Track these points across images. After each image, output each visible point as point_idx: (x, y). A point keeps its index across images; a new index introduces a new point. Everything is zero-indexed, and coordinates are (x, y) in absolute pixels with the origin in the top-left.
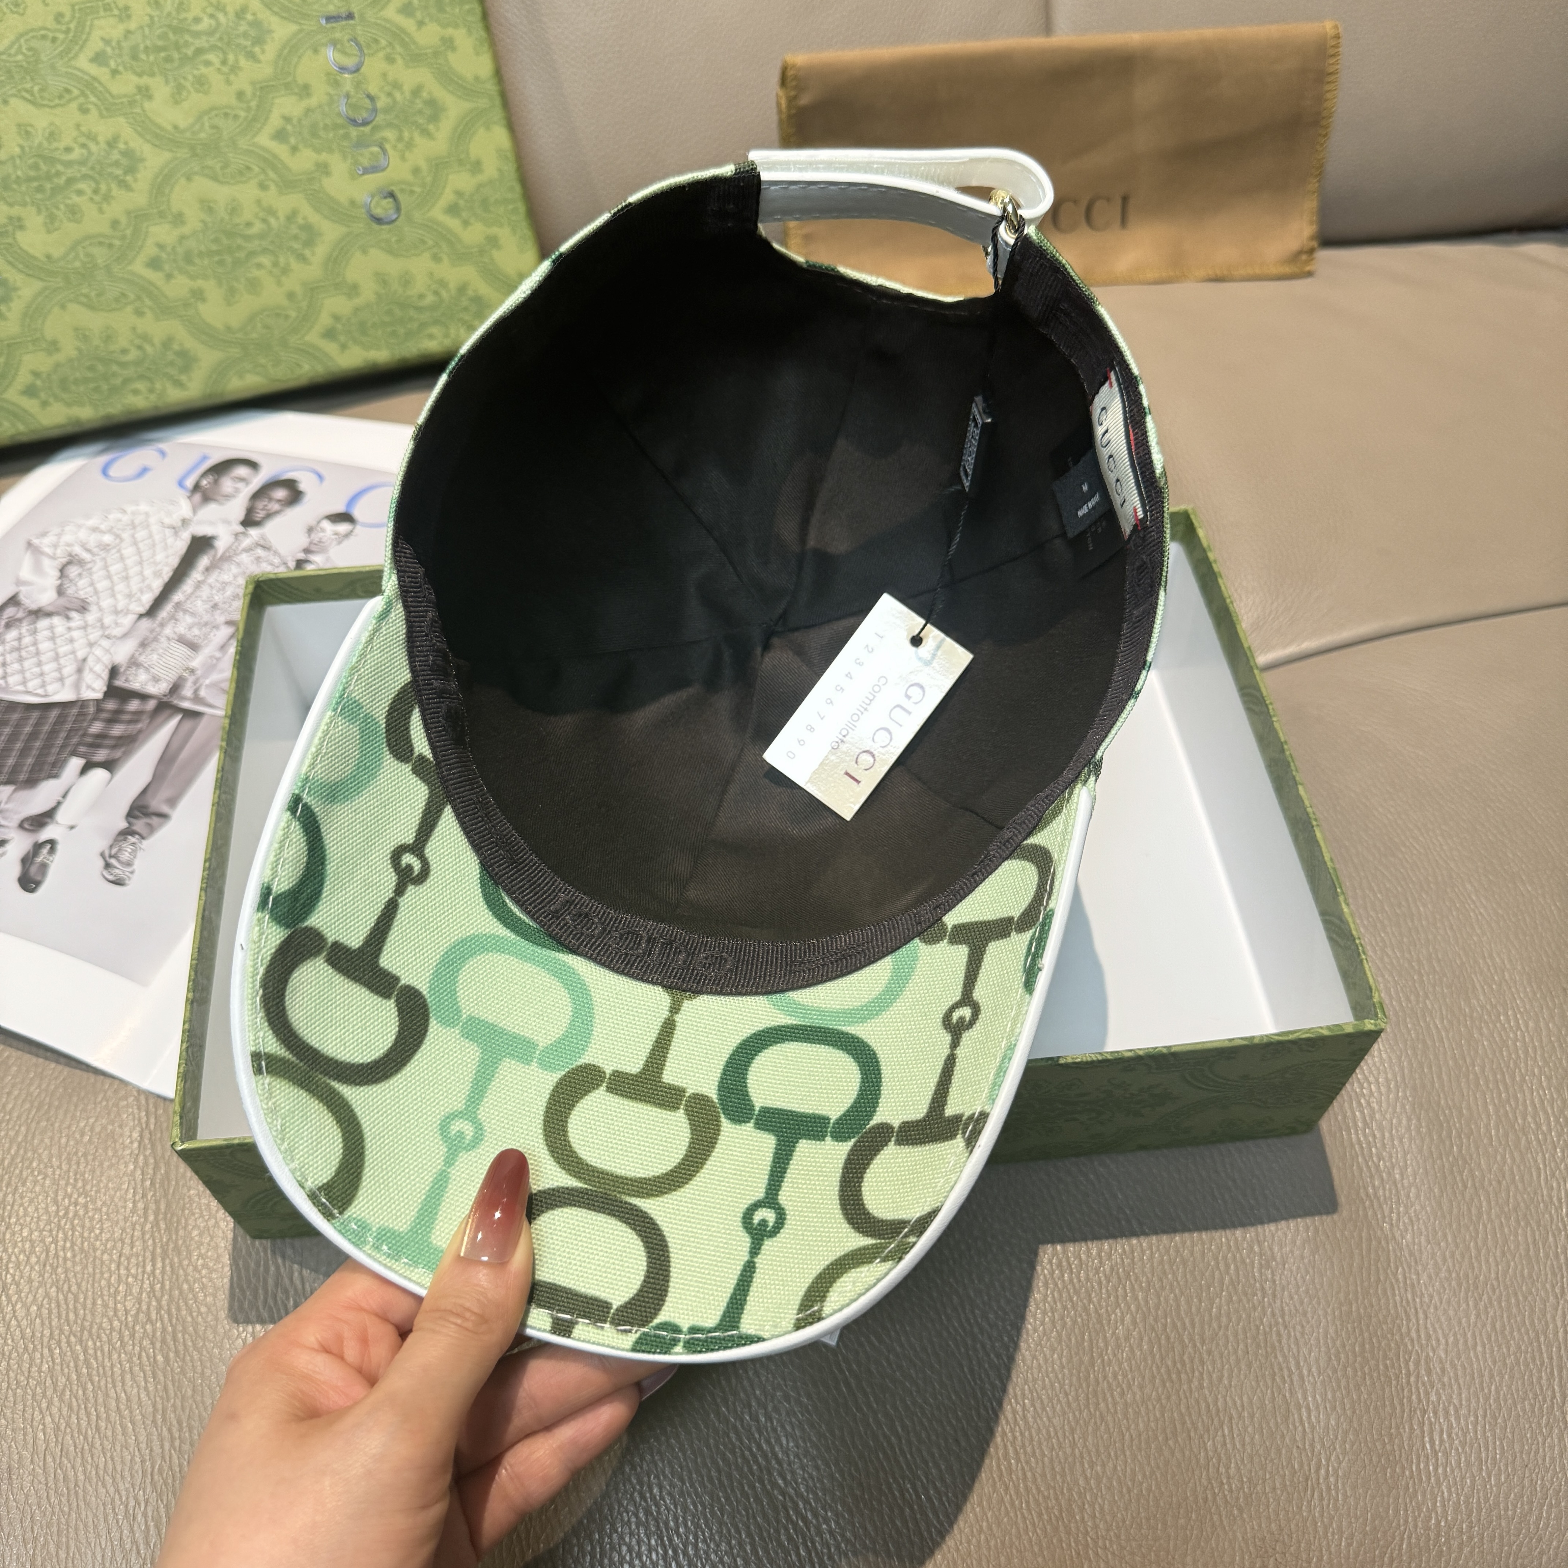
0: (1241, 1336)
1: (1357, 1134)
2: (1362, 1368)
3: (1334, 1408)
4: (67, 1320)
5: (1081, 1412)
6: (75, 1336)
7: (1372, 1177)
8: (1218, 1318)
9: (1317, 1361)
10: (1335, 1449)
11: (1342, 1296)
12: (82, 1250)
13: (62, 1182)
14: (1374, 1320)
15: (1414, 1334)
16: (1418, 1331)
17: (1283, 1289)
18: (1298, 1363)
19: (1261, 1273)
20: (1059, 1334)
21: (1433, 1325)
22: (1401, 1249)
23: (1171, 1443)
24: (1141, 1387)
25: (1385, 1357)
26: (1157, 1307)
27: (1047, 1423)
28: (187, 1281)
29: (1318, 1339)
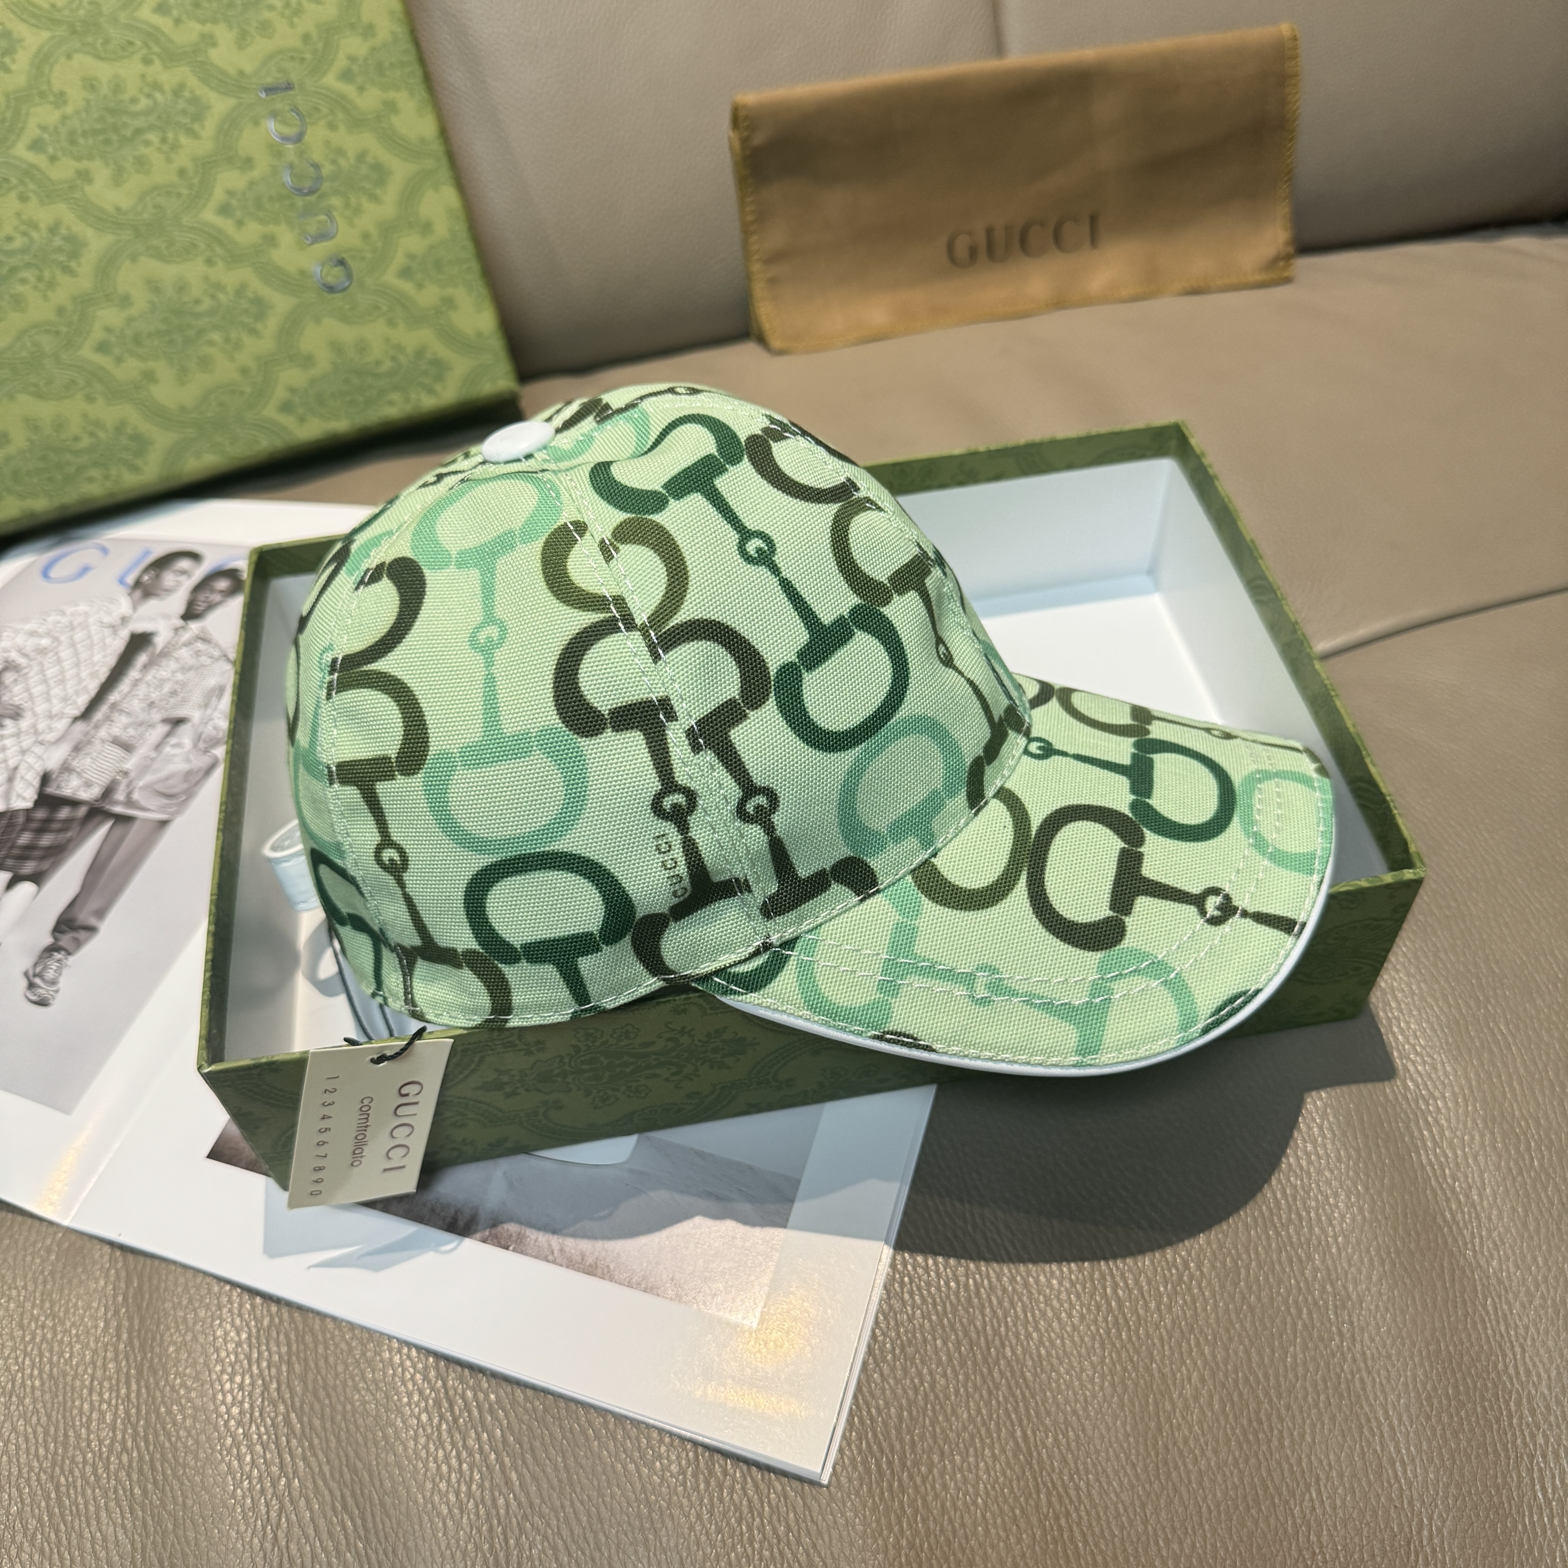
0: (1321, 1387)
1: (1428, 1155)
2: (1458, 1413)
3: (1431, 1460)
4: (37, 1455)
5: (1151, 1483)
6: (45, 1473)
7: (1448, 1200)
8: (1294, 1369)
9: (1407, 1407)
10: (1436, 1506)
11: (1427, 1334)
12: (51, 1376)
13: (28, 1305)
14: (1466, 1358)
15: (1511, 1371)
16: (1516, 1367)
17: (1362, 1330)
18: (1386, 1413)
19: (1336, 1314)
20: (1121, 1400)
21: (1531, 1359)
22: (1488, 1278)
23: (1254, 1512)
24: (1216, 1452)
25: (1483, 1398)
26: (1226, 1361)
27: (1115, 1499)
28: (164, 1403)
29: (1406, 1384)
